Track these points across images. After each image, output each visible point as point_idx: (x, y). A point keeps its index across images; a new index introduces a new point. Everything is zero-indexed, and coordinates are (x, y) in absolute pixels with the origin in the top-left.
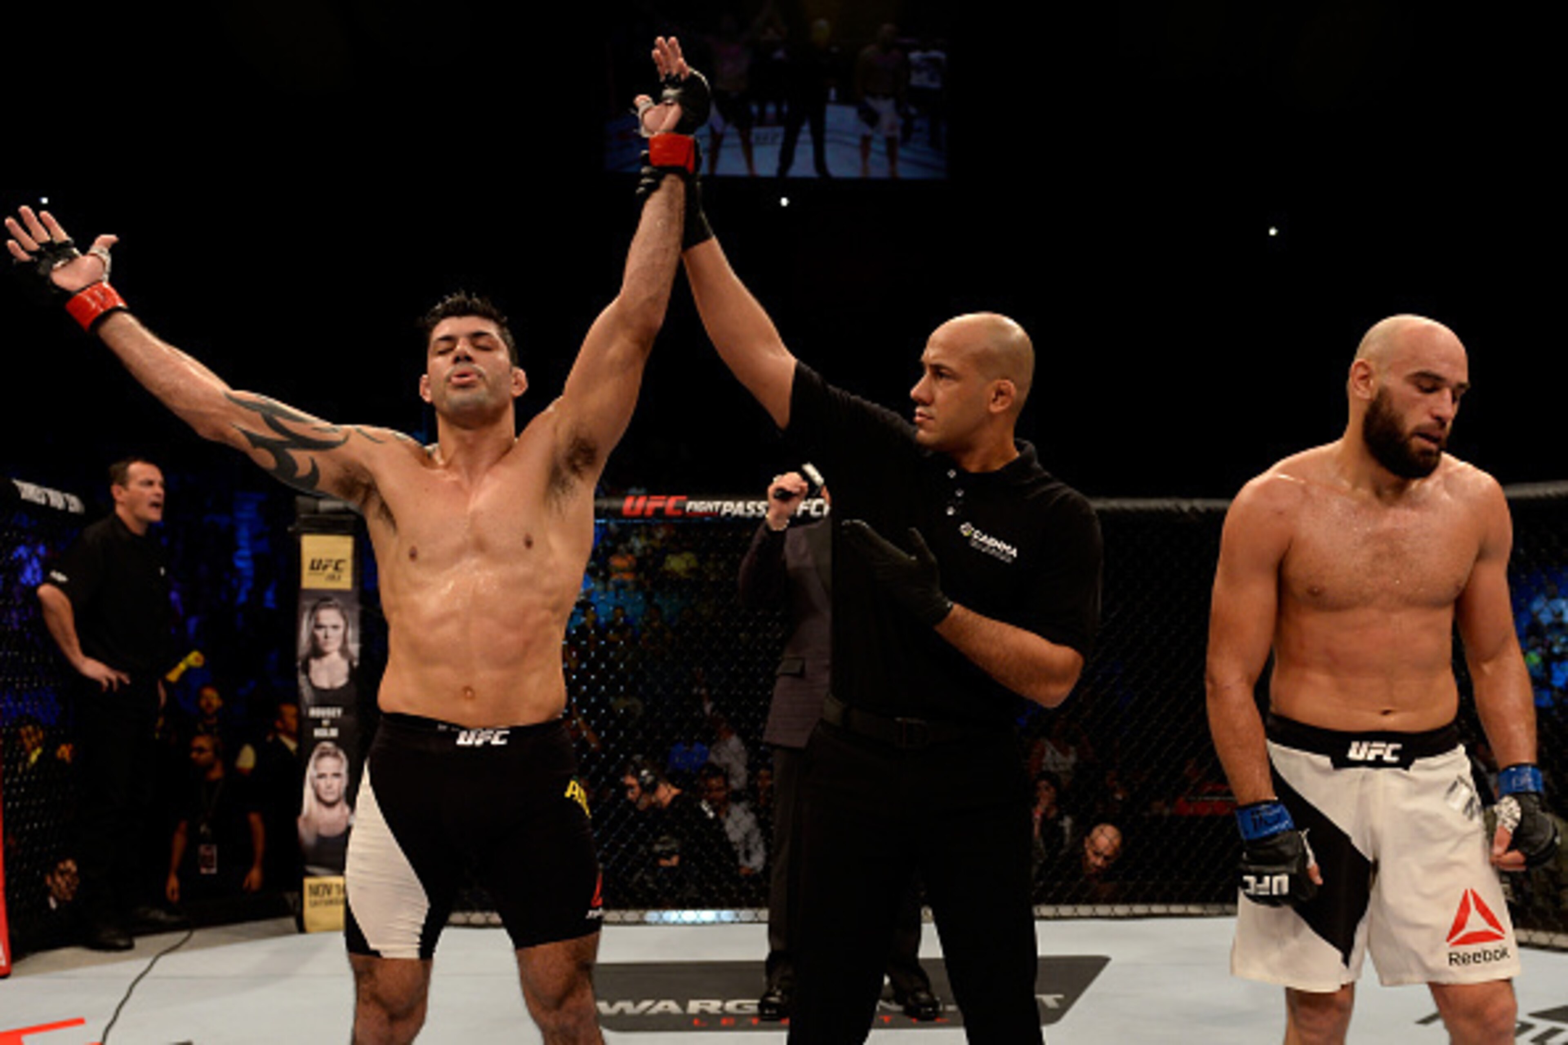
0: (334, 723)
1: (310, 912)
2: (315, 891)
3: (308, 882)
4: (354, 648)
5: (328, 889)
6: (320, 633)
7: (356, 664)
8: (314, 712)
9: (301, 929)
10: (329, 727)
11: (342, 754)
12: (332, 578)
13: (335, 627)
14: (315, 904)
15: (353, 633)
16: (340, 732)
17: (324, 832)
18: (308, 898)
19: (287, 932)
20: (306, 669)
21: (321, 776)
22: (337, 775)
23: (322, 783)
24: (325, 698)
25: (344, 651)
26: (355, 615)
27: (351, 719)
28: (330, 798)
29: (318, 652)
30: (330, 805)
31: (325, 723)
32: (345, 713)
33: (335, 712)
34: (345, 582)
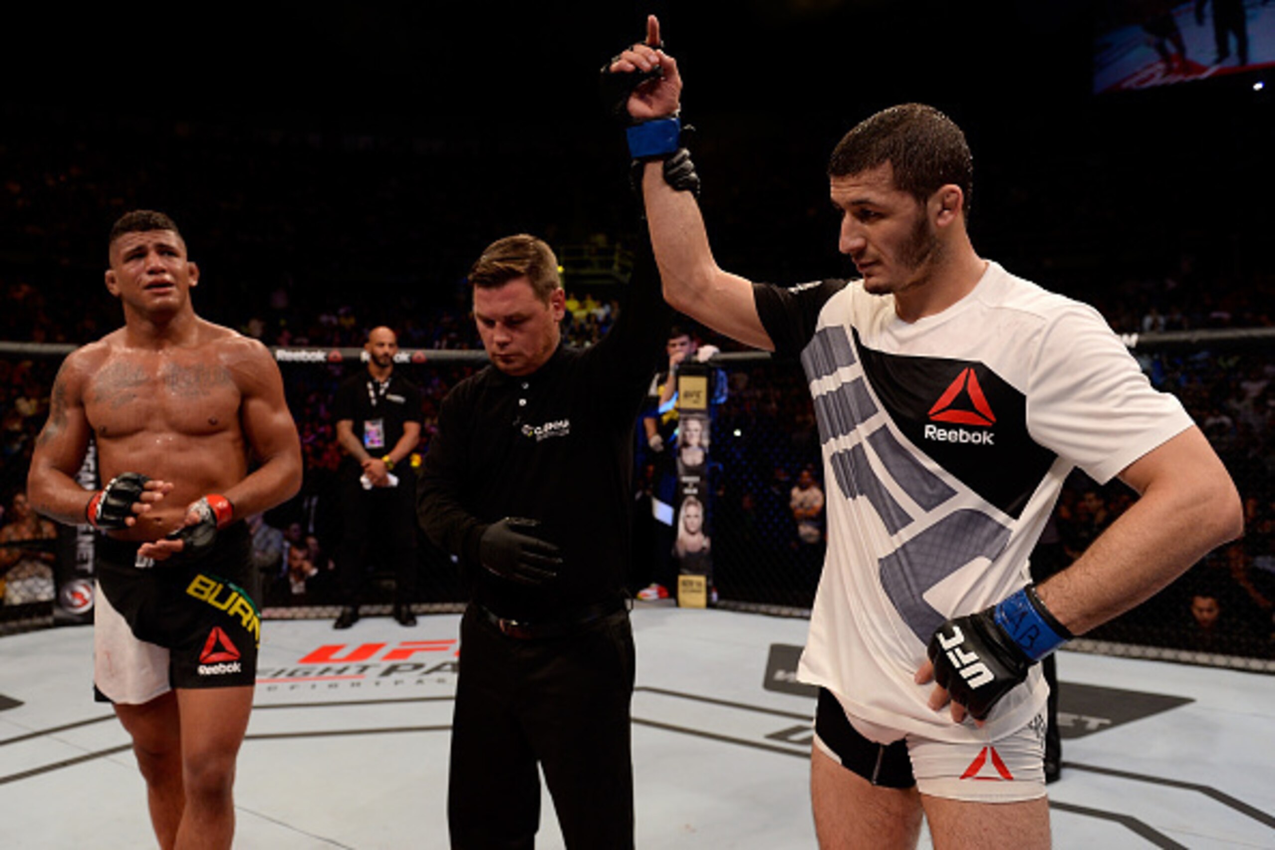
0: (695, 485)
1: (682, 596)
2: (684, 583)
3: (681, 578)
4: (706, 442)
5: (691, 583)
6: (688, 434)
7: (707, 451)
8: (685, 479)
9: (677, 605)
10: (692, 488)
11: (700, 504)
12: (695, 402)
13: (696, 430)
14: (684, 591)
15: (706, 434)
16: (699, 491)
17: (690, 549)
18: (681, 588)
19: (670, 606)
20: (679, 454)
21: (688, 516)
22: (696, 516)
23: (689, 521)
24: (691, 471)
25: (700, 446)
26: (707, 422)
27: (705, 484)
28: (692, 529)
29: (686, 445)
30: (693, 534)
31: (691, 485)
32: (702, 479)
33: (696, 479)
34: (702, 404)
